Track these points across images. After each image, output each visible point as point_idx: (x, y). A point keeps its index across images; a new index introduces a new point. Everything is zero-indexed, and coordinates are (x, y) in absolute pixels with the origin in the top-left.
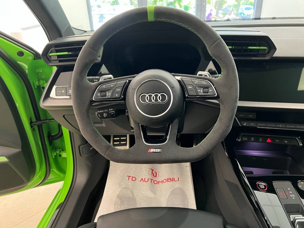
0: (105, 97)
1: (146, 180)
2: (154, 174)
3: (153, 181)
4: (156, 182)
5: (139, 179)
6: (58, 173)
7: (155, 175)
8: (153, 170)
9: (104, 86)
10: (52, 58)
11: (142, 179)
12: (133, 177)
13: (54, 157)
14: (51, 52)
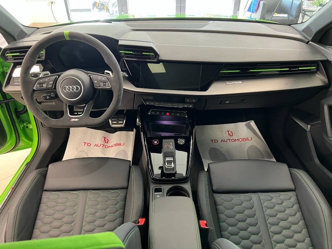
0: (42, 88)
1: (99, 145)
2: (106, 140)
3: (104, 146)
4: (107, 147)
5: (93, 145)
6: (27, 141)
7: (107, 142)
8: (105, 138)
9: (42, 81)
10: (9, 58)
11: (96, 145)
12: (88, 143)
13: (22, 128)
14: (7, 53)
